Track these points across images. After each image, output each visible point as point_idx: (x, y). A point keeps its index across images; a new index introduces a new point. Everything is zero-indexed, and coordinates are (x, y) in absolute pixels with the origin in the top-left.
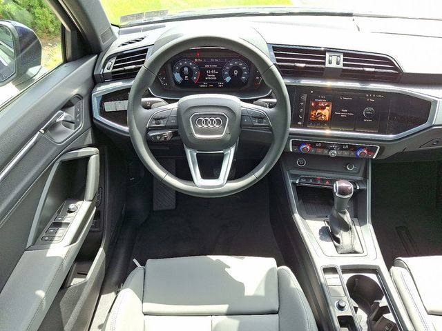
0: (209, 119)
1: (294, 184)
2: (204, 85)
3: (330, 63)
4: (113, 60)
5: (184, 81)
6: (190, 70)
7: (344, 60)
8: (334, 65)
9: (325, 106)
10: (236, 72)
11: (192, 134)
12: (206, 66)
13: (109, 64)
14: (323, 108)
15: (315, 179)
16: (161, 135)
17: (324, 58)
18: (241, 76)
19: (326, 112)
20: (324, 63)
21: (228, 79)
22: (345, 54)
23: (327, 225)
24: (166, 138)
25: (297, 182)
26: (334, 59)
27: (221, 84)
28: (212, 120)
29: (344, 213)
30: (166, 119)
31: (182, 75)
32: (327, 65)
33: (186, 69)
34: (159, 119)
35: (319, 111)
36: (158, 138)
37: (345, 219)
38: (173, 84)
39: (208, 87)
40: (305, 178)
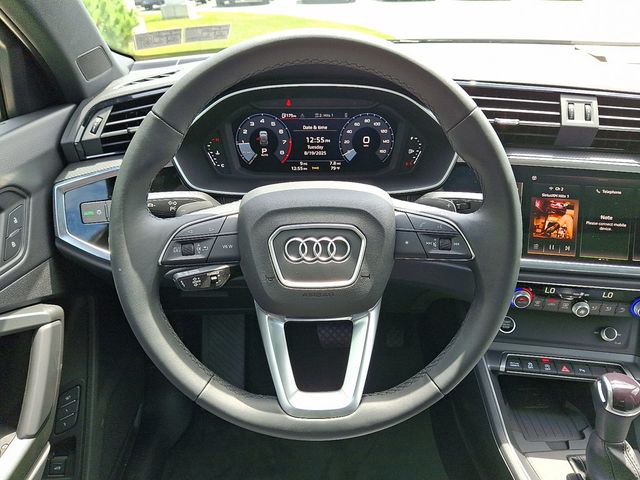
0: (317, 241)
1: (494, 372)
2: (302, 166)
3: (571, 116)
4: (106, 114)
5: (259, 160)
6: (272, 134)
7: (601, 111)
8: (579, 121)
9: (565, 209)
10: (366, 140)
11: (273, 278)
12: (305, 127)
13: (96, 121)
14: (560, 213)
15: (538, 362)
16: (203, 277)
17: (558, 108)
18: (378, 148)
19: (568, 221)
20: (558, 119)
21: (350, 154)
22: (601, 100)
23: (577, 471)
24: (213, 282)
25: (503, 367)
26: (579, 109)
27: (335, 165)
28: (325, 244)
29: (623, 449)
30: (211, 242)
31: (256, 147)
32: (566, 121)
33: (263, 134)
34: (192, 241)
35: (551, 219)
36: (196, 282)
37: (628, 464)
38: (237, 166)
39: (310, 170)
40: (519, 359)
